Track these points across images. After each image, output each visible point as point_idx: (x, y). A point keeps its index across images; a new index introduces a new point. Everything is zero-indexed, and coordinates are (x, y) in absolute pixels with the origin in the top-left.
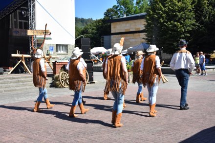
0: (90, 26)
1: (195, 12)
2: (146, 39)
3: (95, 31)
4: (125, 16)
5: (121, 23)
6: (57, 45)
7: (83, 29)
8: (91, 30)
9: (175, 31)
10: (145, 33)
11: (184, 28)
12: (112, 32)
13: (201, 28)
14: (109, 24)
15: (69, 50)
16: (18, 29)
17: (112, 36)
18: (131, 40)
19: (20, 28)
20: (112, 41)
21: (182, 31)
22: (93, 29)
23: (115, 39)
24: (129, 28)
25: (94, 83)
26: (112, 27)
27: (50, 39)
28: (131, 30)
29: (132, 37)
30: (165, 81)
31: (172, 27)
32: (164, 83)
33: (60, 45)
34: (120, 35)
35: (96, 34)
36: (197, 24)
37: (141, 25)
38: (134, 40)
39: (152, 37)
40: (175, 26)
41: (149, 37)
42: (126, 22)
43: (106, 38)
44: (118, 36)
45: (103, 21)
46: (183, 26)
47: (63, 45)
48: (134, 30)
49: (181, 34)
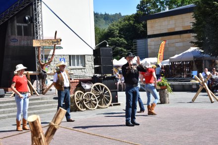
0: (117, 26)
2: (196, 43)
4: (167, 10)
5: (162, 19)
6: (70, 56)
7: (106, 30)
8: (118, 31)
12: (149, 33)
15: (87, 62)
17: (149, 40)
20: (149, 47)
23: (153, 43)
24: (173, 26)
26: (148, 26)
27: (60, 48)
28: (177, 29)
29: (178, 40)
30: (213, 100)
32: (212, 102)
33: (74, 56)
34: (160, 38)
42: (169, 18)
43: (140, 42)
44: (157, 39)
45: (136, 17)
47: (78, 56)
48: (181, 29)
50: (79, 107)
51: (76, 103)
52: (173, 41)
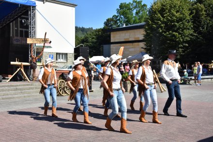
0: (90, 35)
1: (194, 22)
2: (145, 49)
3: (94, 40)
4: (124, 26)
5: (121, 32)
6: (57, 53)
7: (83, 38)
8: (91, 39)
9: (173, 41)
10: (144, 43)
11: (182, 38)
12: (112, 41)
13: (199, 38)
14: (108, 33)
15: (68, 58)
16: (19, 38)
17: (112, 45)
18: (131, 50)
19: (20, 36)
20: (111, 50)
21: (180, 41)
22: (93, 38)
23: (114, 48)
24: (128, 37)
25: (92, 91)
26: (112, 36)
27: (50, 47)
28: (130, 40)
29: (131, 47)
30: (162, 90)
31: (171, 37)
32: (162, 92)
33: (60, 54)
34: (119, 44)
35: (96, 43)
36: (196, 34)
37: (140, 34)
38: (133, 50)
39: (150, 46)
40: (174, 35)
41: (147, 46)
42: (125, 32)
43: (105, 47)
44: (117, 45)
45: (103, 30)
46: (182, 36)
47: (62, 54)
48: (133, 40)
49: (179, 44)
50: (61, 93)
51: (59, 90)
52: (128, 47)
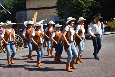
0: (8, 3)
2: (57, 13)
3: (12, 7)
8: (8, 6)
9: (79, 7)
10: (56, 9)
11: (86, 5)
12: (27, 8)
13: (97, 5)
14: (23, 2)
17: (27, 11)
18: (43, 15)
20: (27, 15)
21: (84, 7)
22: (10, 5)
23: (30, 13)
29: (43, 12)
31: (77, 4)
34: (33, 10)
35: (13, 9)
36: (95, 2)
40: (79, 3)
41: (59, 11)
46: (85, 3)
49: (83, 9)
52: (41, 12)
